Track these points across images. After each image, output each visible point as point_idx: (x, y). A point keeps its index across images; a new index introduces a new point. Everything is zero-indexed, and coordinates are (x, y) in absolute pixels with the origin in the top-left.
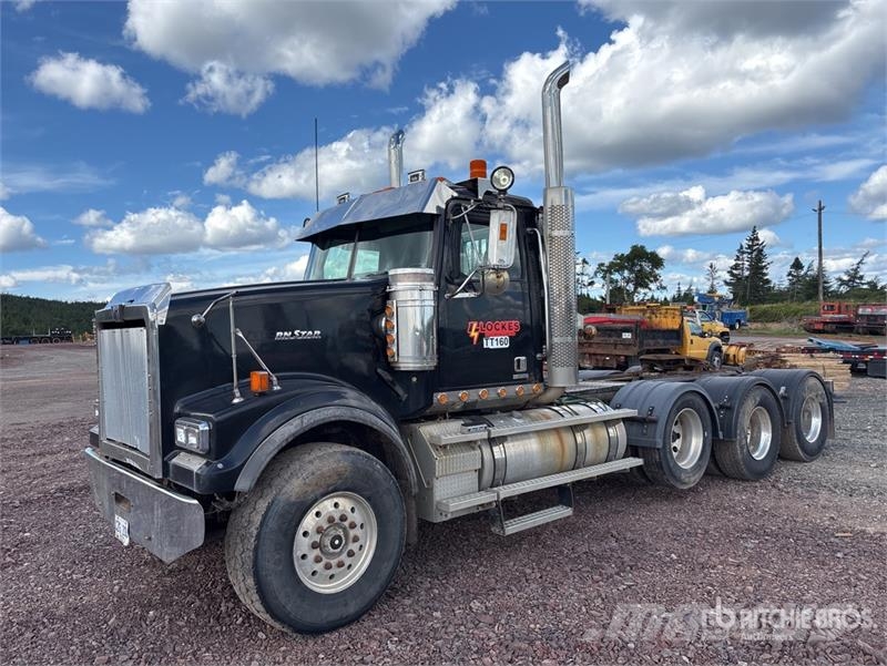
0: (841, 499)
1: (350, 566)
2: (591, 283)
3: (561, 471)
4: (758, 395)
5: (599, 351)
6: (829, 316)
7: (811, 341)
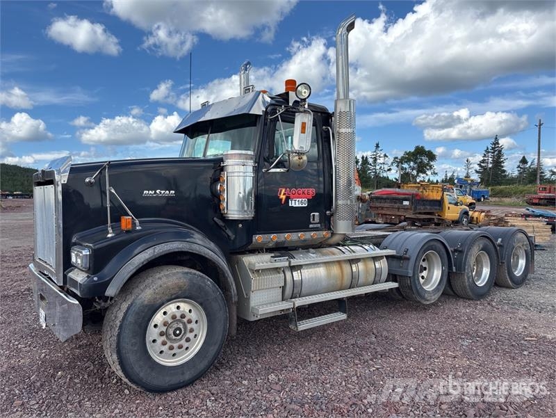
0: (533, 314)
1: (187, 348)
2: (389, 170)
3: (341, 289)
4: (481, 243)
5: (388, 213)
6: (543, 195)
7: (528, 210)
